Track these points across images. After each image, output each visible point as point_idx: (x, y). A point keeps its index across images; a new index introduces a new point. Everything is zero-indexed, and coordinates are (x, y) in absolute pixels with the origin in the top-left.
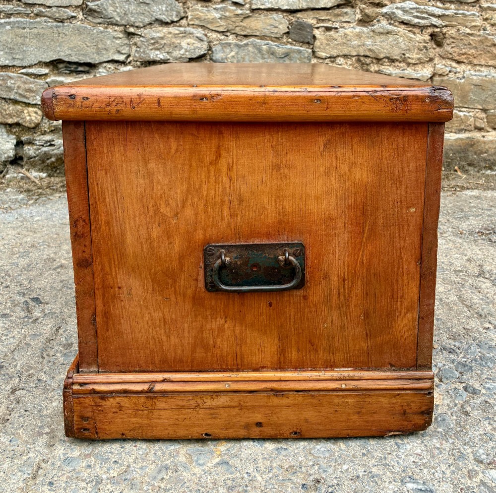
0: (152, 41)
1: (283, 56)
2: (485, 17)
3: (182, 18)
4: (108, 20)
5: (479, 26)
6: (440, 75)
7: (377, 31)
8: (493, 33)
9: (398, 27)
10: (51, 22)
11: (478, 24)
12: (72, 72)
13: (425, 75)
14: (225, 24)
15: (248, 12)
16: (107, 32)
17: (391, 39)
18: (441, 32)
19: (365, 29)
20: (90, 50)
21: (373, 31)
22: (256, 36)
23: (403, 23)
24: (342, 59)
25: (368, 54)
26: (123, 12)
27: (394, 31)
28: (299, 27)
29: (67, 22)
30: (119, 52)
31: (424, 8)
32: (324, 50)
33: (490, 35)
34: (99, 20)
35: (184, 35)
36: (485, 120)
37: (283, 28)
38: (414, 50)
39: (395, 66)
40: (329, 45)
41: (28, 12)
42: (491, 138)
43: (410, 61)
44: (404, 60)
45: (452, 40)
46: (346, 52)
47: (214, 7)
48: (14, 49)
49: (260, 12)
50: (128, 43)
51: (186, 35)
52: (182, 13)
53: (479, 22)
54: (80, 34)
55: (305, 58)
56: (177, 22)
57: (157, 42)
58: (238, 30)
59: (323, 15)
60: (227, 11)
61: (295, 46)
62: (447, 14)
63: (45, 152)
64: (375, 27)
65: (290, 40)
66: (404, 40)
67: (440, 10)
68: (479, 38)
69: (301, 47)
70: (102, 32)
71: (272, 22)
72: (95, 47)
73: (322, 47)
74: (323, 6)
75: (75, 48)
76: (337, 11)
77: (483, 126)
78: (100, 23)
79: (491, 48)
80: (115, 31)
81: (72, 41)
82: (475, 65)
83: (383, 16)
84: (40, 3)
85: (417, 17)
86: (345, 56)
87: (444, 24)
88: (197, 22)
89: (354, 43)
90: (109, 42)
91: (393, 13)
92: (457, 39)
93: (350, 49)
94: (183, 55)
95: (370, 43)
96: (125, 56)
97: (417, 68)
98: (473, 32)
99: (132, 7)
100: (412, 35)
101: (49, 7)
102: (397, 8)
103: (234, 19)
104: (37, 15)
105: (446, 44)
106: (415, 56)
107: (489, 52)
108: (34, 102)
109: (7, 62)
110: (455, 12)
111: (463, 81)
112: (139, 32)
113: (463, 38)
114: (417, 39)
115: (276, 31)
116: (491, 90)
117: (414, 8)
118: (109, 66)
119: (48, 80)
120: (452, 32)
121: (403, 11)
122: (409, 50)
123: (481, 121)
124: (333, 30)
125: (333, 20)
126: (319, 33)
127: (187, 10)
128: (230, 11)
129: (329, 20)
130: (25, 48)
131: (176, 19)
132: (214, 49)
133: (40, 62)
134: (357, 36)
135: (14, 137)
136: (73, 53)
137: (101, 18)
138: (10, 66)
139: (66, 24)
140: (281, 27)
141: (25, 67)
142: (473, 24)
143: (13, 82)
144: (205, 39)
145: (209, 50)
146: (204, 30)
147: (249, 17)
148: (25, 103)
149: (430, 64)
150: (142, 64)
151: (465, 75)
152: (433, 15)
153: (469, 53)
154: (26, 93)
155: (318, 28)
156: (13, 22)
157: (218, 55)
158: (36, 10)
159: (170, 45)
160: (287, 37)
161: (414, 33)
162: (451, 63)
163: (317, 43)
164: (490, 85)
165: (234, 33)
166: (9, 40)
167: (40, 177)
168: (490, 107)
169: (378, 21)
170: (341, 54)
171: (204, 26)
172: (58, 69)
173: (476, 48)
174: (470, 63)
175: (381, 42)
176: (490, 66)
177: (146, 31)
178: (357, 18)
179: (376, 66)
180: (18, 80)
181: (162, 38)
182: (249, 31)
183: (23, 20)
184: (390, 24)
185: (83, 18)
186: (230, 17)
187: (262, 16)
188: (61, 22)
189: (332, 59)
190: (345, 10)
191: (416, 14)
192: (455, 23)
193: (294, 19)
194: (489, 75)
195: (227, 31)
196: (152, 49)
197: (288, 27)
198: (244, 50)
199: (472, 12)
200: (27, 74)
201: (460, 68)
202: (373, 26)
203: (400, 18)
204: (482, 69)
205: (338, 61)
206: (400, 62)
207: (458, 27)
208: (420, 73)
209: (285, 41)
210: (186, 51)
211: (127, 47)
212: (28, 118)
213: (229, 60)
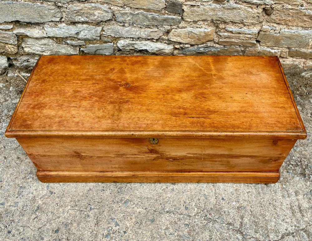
0: (75, 12)
1: (162, 21)
6: (265, 32)
7: (226, 8)
8: (307, 8)
9: (241, 4)
11: (298, 3)
12: (28, 23)
13: (255, 31)
14: (122, 2)
16: (43, 6)
17: (235, 12)
18: (271, 7)
19: (218, 6)
20: (35, 16)
21: (224, 8)
22: (143, 9)
23: (245, 2)
24: (201, 22)
25: (219, 19)
27: (238, 7)
28: (172, 5)
30: (55, 17)
32: (190, 18)
33: (304, 10)
35: (95, 8)
36: (287, 53)
37: (162, 5)
38: (250, 18)
39: (235, 25)
40: (193, 15)
42: (288, 62)
43: (246, 24)
44: (242, 23)
45: (277, 12)
46: (204, 18)
50: (60, 11)
51: (96, 8)
54: (26, 8)
55: (176, 22)
58: (131, 5)
61: (170, 15)
63: (26, 65)
64: (225, 6)
65: (167, 12)
66: (244, 13)
68: (296, 11)
69: (174, 15)
70: (40, 7)
71: (154, 2)
72: (38, 15)
73: (188, 16)
75: (25, 15)
77: (285, 56)
79: (303, 17)
80: (49, 5)
81: (22, 12)
82: (289, 26)
87: (274, 3)
89: (209, 14)
90: (46, 12)
92: (281, 12)
93: (207, 17)
94: (96, 19)
95: (221, 14)
96: (59, 19)
97: (250, 27)
98: (293, 7)
100: (250, 10)
105: (272, 14)
106: (250, 21)
107: (301, 18)
108: (10, 43)
111: (279, 35)
112: (65, 6)
113: (285, 11)
114: (253, 12)
115: (157, 7)
116: (295, 39)
118: (51, 24)
119: (15, 32)
122: (246, 18)
123: (284, 53)
124: (196, 7)
125: (197, 1)
126: (186, 8)
129: (193, 0)
132: (116, 16)
133: (5, 22)
134: (212, 10)
135: (5, 57)
136: (25, 18)
140: (160, 4)
142: (295, 3)
144: (110, 11)
145: (113, 16)
146: (108, 5)
148: (5, 43)
149: (260, 25)
150: (71, 23)
151: (281, 32)
153: (287, 19)
154: (3, 39)
155: (186, 5)
157: (120, 19)
159: (87, 13)
160: (165, 10)
161: (252, 8)
162: (273, 24)
163: (185, 14)
164: (295, 37)
165: (129, 7)
167: (27, 76)
168: (292, 47)
169: (228, 1)
170: (201, 19)
171: (108, 3)
173: (292, 16)
174: (286, 24)
175: (228, 13)
176: (299, 26)
177: (69, 6)
179: (223, 25)
181: (81, 10)
182: (139, 6)
184: (236, 3)
189: (195, 22)
192: (282, 2)
194: (297, 32)
195: (124, 6)
197: (166, 5)
198: (136, 16)
201: (278, 27)
202: (224, 4)
204: (293, 28)
205: (198, 23)
206: (239, 24)
207: (283, 4)
208: (251, 30)
209: (163, 12)
210: (98, 17)
211: (59, 13)
212: (9, 50)
213: (127, 22)
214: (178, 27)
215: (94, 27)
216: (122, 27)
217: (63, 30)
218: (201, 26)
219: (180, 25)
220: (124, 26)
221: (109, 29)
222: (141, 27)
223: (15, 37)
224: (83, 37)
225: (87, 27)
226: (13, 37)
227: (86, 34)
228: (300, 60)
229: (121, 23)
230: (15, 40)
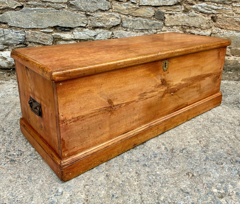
0: (97, 18)
1: (152, 25)
2: (233, 10)
3: (110, 9)
4: (79, 9)
5: (231, 14)
6: (214, 34)
8: (236, 17)
9: (199, 14)
10: (54, 10)
11: (231, 13)
12: (62, 31)
13: (208, 34)
14: (128, 12)
15: (138, 7)
16: (78, 14)
17: (196, 19)
18: (216, 16)
19: (185, 15)
20: (71, 22)
21: (189, 16)
22: (141, 17)
23: (201, 12)
24: (175, 27)
25: (186, 25)
26: (85, 6)
27: (197, 16)
28: (159, 13)
29: (61, 10)
30: (83, 23)
31: (210, 6)
32: (169, 23)
33: (235, 18)
34: (75, 9)
36: (230, 52)
37: (152, 13)
38: (204, 23)
39: (196, 30)
40: (170, 21)
41: (43, 5)
42: (231, 59)
43: (202, 28)
44: (200, 28)
45: (220, 19)
46: (177, 24)
47: (124, 4)
48: (38, 21)
49: (143, 7)
50: (87, 19)
51: (111, 16)
52: (110, 7)
53: (231, 12)
54: (66, 15)
55: (160, 26)
56: (108, 10)
57: (99, 19)
58: (133, 14)
59: (169, 8)
60: (129, 6)
61: (157, 21)
62: (219, 8)
64: (190, 14)
65: (155, 19)
66: (201, 19)
67: (216, 7)
68: (231, 19)
69: (159, 21)
70: (76, 14)
71: (148, 11)
72: (73, 21)
73: (168, 22)
74: (169, 5)
75: (64, 21)
76: (175, 7)
77: (229, 54)
78: (75, 10)
79: (235, 23)
80: (82, 14)
81: (63, 18)
82: (228, 30)
83: (193, 9)
84: (49, 1)
85: (207, 10)
86: (177, 26)
87: (217, 13)
88: (116, 10)
89: (180, 20)
90: (79, 19)
91: (197, 8)
92: (222, 19)
93: (179, 22)
94: (110, 24)
95: (187, 20)
96: (85, 24)
97: (205, 31)
98: (228, 16)
99: (89, 4)
100: (204, 18)
101: (53, 3)
102: (199, 6)
103: (132, 10)
104: (48, 6)
105: (217, 21)
106: (205, 26)
107: (234, 24)
108: (47, 44)
109: (35, 26)
110: (222, 8)
111: (223, 36)
112: (91, 14)
113: (224, 18)
114: (206, 19)
115: (149, 15)
116: (233, 40)
117: (206, 6)
118: (79, 29)
119: (53, 35)
120: (220, 16)
121: (201, 7)
122: (202, 23)
123: (228, 52)
124: (172, 15)
125: (173, 11)
126: (167, 16)
127: (112, 5)
128: (130, 6)
129: (171, 11)
130: (42, 21)
131: (107, 9)
132: (123, 22)
133: (49, 27)
134: (182, 17)
136: (64, 23)
137: (76, 8)
138: (36, 28)
139: (60, 11)
140: (151, 13)
141: (42, 29)
142: (229, 13)
143: (38, 35)
144: (120, 18)
145: (121, 22)
146: (119, 14)
147: (138, 8)
148: (43, 44)
149: (211, 29)
150: (93, 28)
151: (224, 34)
152: (213, 9)
153: (226, 25)
154: (43, 40)
155: (166, 14)
156: (37, 9)
157: (125, 25)
158: (47, 4)
159: (105, 20)
160: (154, 17)
161: (205, 16)
162: (219, 29)
163: (166, 20)
164: (233, 38)
165: (132, 15)
166: (36, 17)
168: (232, 47)
169: (191, 11)
170: (175, 25)
171: (119, 12)
172: (56, 29)
173: (229, 23)
174: (226, 29)
175: (191, 20)
176: (234, 30)
177: (95, 14)
178: (182, 10)
179: (189, 30)
180: (40, 35)
181: (101, 17)
182: (138, 15)
183: (41, 8)
184: (196, 12)
185: (68, 8)
186: (130, 9)
187: (144, 8)
188: (58, 9)
189: (171, 27)
190: (178, 6)
191: (206, 9)
192: (222, 12)
193: (157, 10)
194: (233, 34)
195: (129, 15)
196: (97, 22)
197: (154, 13)
198: (135, 22)
199: (229, 8)
200: (44, 32)
201: (222, 31)
202: (189, 13)
203: (200, 10)
204: (231, 31)
205: (174, 27)
206: (198, 28)
207: (223, 14)
208: (206, 33)
209: (153, 19)
210: (112, 22)
211: (86, 21)
213: (129, 27)
214: (161, 31)
215: (107, 31)
216: (125, 32)
217: (86, 33)
218: (176, 30)
219: (163, 29)
220: (126, 30)
221: (116, 33)
222: (137, 32)
223: (52, 39)
224: (99, 38)
225: (103, 31)
226: (51, 39)
227: (101, 37)
228: (239, 57)
229: (125, 28)
230: (51, 41)
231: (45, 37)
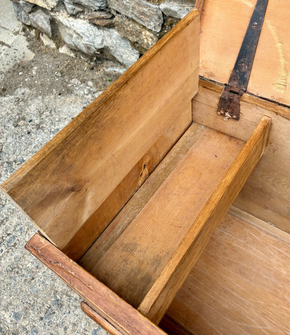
119: (161, 6)
135: (137, 52)
143: (128, 0)
148: (142, 25)
212: (146, 41)
223: (159, 18)
226: (156, 17)
230: (158, 23)
231: (144, 9)
